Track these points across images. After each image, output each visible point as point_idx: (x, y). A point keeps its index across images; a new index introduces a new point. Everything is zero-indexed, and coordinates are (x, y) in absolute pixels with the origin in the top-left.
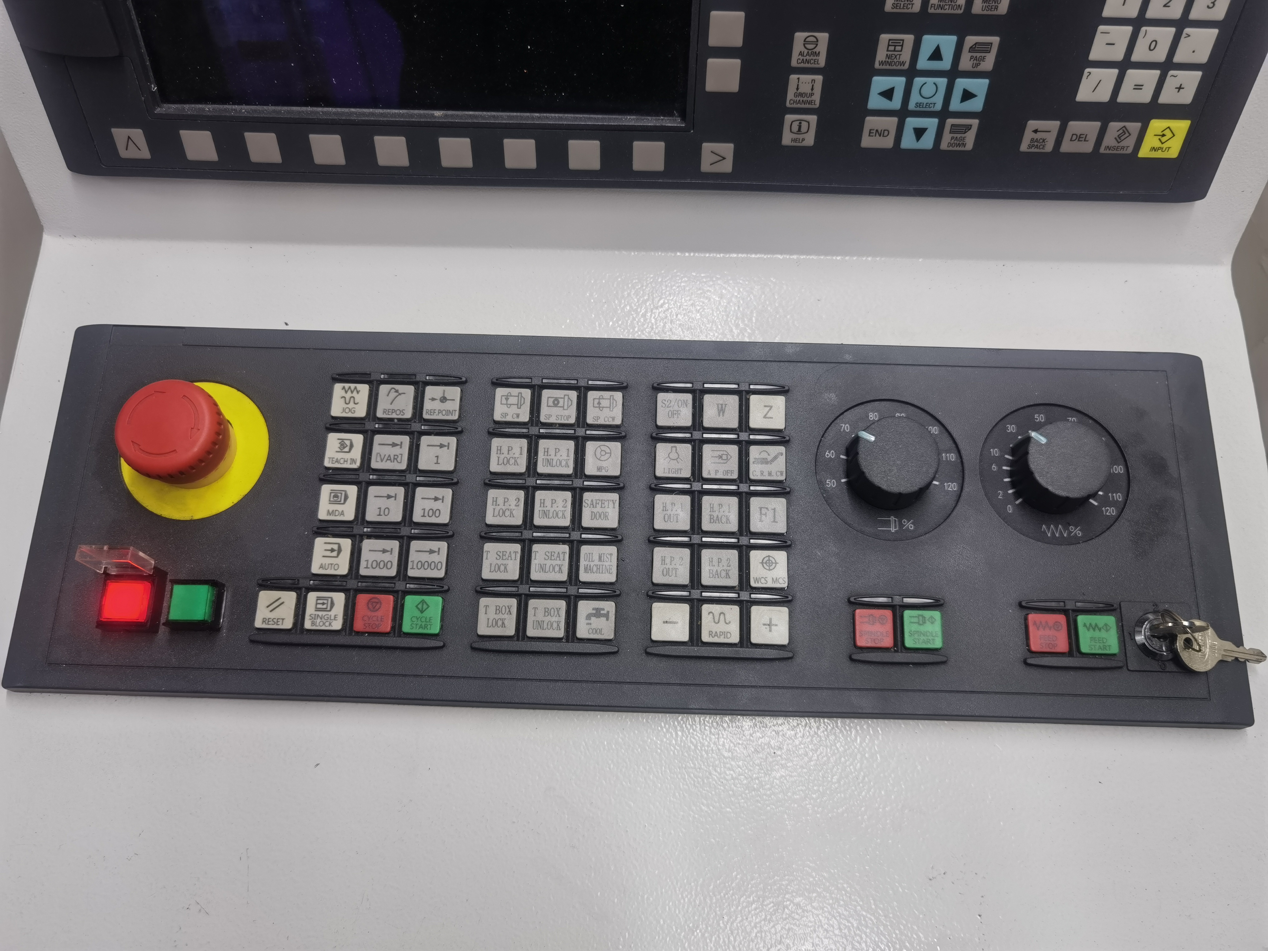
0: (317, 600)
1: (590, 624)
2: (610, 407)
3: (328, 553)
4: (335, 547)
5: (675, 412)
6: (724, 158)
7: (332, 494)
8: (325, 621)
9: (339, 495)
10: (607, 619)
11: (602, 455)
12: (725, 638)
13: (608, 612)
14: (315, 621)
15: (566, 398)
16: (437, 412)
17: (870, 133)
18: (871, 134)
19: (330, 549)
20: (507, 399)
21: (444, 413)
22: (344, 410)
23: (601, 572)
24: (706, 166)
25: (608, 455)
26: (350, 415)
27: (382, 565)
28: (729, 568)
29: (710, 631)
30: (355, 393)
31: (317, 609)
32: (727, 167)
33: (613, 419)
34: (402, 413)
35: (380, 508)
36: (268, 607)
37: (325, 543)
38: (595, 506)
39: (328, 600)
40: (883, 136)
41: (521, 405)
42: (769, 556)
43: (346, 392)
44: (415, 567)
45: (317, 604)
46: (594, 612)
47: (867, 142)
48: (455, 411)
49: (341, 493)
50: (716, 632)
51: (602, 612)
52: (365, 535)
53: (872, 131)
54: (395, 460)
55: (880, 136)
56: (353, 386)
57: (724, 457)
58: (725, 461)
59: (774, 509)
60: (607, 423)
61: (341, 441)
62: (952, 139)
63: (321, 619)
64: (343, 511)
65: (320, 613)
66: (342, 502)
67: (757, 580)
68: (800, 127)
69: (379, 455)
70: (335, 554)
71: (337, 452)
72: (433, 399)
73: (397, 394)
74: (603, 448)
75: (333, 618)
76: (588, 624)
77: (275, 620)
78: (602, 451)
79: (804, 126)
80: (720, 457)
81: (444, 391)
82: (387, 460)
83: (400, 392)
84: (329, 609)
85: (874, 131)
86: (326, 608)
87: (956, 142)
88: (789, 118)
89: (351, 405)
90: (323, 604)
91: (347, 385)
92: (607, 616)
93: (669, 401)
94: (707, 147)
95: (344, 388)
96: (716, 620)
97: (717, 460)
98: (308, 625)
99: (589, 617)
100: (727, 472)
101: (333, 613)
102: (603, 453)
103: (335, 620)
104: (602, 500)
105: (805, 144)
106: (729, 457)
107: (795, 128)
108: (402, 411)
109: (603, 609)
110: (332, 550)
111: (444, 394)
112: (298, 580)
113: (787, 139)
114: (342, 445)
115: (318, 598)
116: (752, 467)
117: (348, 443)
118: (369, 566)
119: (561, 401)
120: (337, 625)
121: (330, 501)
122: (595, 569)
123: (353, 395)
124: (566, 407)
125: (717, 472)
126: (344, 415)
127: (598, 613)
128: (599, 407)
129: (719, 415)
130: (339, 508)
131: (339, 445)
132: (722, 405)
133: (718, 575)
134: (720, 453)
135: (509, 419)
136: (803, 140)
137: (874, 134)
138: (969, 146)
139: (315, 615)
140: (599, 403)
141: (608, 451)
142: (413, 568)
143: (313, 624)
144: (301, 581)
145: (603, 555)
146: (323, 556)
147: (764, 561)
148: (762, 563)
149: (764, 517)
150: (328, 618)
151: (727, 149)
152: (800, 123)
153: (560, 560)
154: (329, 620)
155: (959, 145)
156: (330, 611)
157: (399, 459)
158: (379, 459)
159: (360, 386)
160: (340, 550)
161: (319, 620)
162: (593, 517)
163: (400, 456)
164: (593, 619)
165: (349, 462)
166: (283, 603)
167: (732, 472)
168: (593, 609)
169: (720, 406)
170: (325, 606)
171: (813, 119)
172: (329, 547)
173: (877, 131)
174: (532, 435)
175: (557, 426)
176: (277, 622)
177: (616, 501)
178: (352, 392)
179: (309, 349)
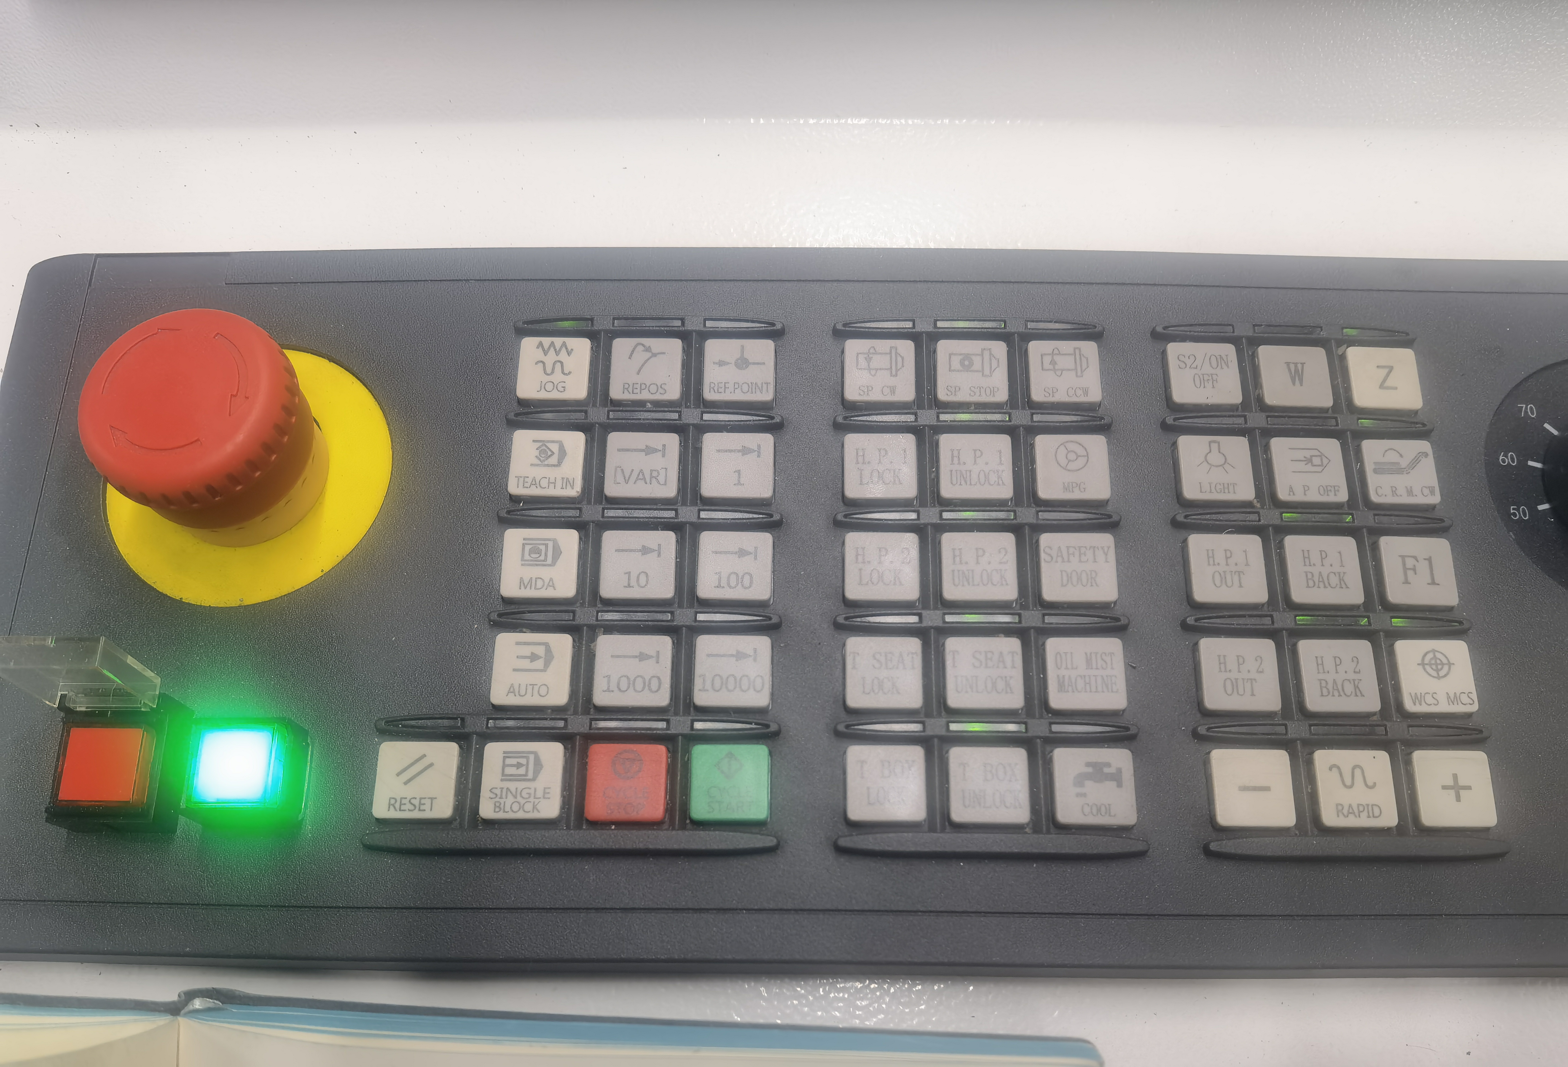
0: (505, 758)
1: (1084, 795)
2: (1076, 369)
3: (526, 664)
4: (540, 651)
5: (1206, 377)
7: (528, 548)
8: (522, 801)
9: (543, 548)
10: (1120, 785)
11: (1069, 461)
12: (1369, 817)
13: (1119, 771)
14: (502, 801)
15: (986, 355)
16: (731, 386)
19: (529, 654)
20: (869, 359)
21: (745, 388)
22: (543, 387)
23: (1094, 689)
25: (1081, 462)
26: (555, 395)
27: (639, 684)
28: (1356, 677)
29: (1337, 805)
30: (563, 355)
31: (505, 777)
33: (1086, 392)
34: (660, 390)
35: (629, 573)
36: (398, 775)
37: (518, 643)
38: (1066, 559)
39: (527, 758)
41: (897, 370)
42: (1434, 651)
43: (546, 353)
44: (708, 685)
45: (504, 766)
46: (1090, 770)
48: (767, 384)
49: (546, 545)
50: (1350, 806)
51: (1106, 770)
52: (601, 626)
54: (654, 480)
56: (558, 341)
57: (1316, 461)
58: (1319, 469)
59: (1429, 560)
60: (1074, 399)
61: (539, 444)
63: (515, 797)
64: (551, 580)
65: (512, 786)
66: (549, 561)
67: (1416, 699)
69: (619, 470)
70: (539, 664)
71: (532, 465)
72: (721, 363)
73: (649, 354)
74: (1071, 446)
75: (540, 794)
76: (1078, 795)
77: (416, 802)
78: (1069, 452)
80: (1309, 461)
81: (743, 347)
82: (637, 479)
83: (654, 350)
84: (530, 775)
86: (526, 775)
89: (558, 377)
90: (519, 766)
91: (546, 341)
92: (1117, 777)
93: (1192, 358)
95: (541, 345)
96: (1348, 782)
97: (1301, 466)
98: (487, 811)
99: (1080, 780)
100: (1326, 490)
101: (539, 785)
102: (1072, 456)
103: (544, 798)
104: (1080, 547)
106: (1325, 461)
108: (661, 387)
109: (1108, 765)
110: (533, 657)
111: (742, 352)
112: (463, 720)
114: (544, 452)
115: (507, 755)
116: (1373, 480)
117: (555, 448)
118: (613, 686)
119: (977, 361)
120: (551, 808)
121: (523, 559)
122: (1080, 684)
123: (558, 358)
124: (987, 371)
125: (1306, 489)
126: (543, 395)
127: (1098, 773)
128: (1055, 370)
129: (1294, 384)
130: (545, 573)
131: (537, 453)
132: (1296, 364)
133: (1338, 690)
134: (1308, 454)
135: (876, 396)
139: (502, 789)
140: (1053, 362)
141: (1080, 451)
142: (704, 690)
143: (498, 807)
144: (469, 720)
145: (1093, 656)
146: (514, 670)
147: (1427, 661)
148: (1422, 664)
149: (1410, 573)
150: (529, 794)
153: (1005, 667)
154: (532, 799)
156: (534, 779)
157: (661, 479)
158: (620, 478)
159: (572, 342)
160: (549, 657)
161: (510, 799)
162: (1065, 582)
163: (663, 472)
164: (1089, 784)
165: (559, 484)
166: (431, 765)
167: (1336, 491)
168: (1088, 764)
169: (1292, 367)
170: (522, 771)
172: (527, 651)
174: (924, 426)
175: (973, 408)
176: (420, 804)
177: (1109, 548)
178: (557, 353)
179: (467, 280)
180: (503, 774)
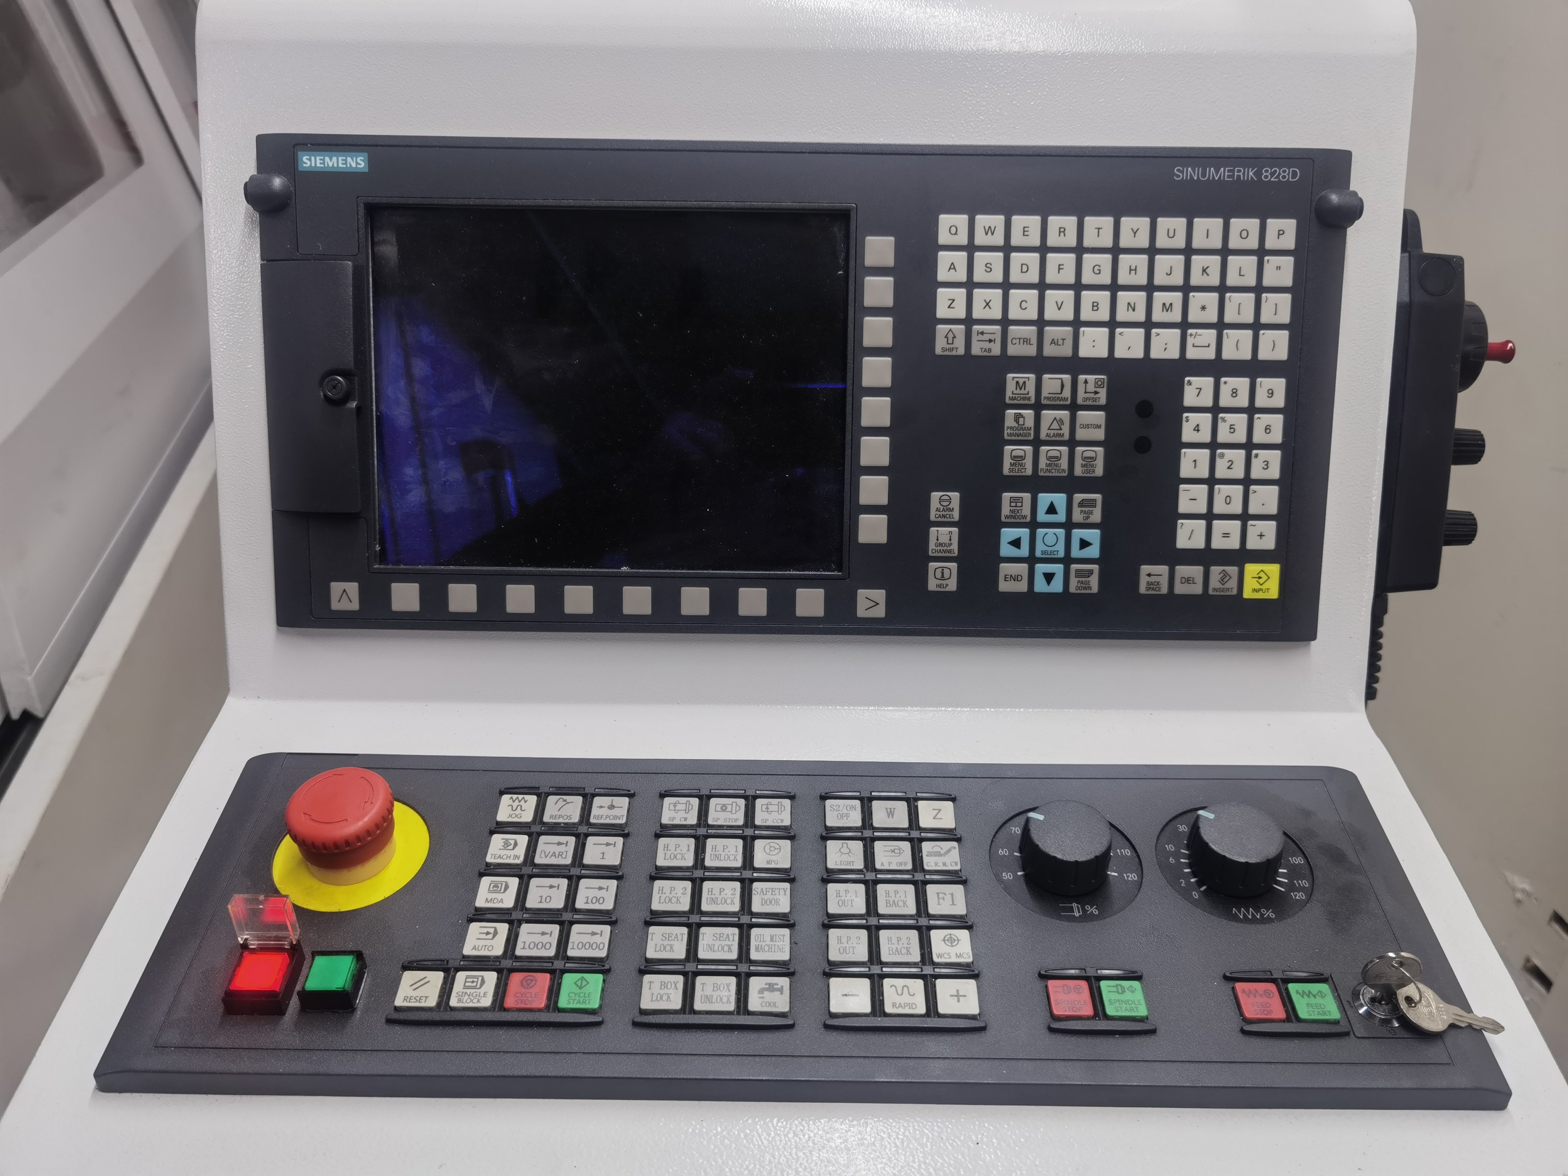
0: (466, 978)
1: (763, 998)
2: (778, 811)
3: (484, 936)
4: (492, 931)
5: (844, 815)
6: (878, 604)
7: (492, 885)
8: (472, 998)
9: (500, 885)
10: (782, 993)
11: (771, 851)
12: (910, 1008)
13: (782, 987)
14: (462, 998)
15: (734, 804)
16: (604, 817)
17: (1005, 578)
18: (1007, 579)
19: (486, 932)
20: (675, 806)
21: (611, 817)
22: (510, 816)
23: (773, 950)
24: (861, 612)
25: (777, 851)
26: (516, 820)
27: (540, 946)
28: (908, 946)
29: (893, 1003)
30: (522, 803)
31: (465, 987)
32: (880, 612)
33: (782, 821)
34: (569, 818)
35: (542, 897)
36: (411, 986)
37: (480, 927)
38: (765, 893)
39: (478, 979)
40: (1018, 581)
41: (689, 811)
42: (950, 934)
43: (514, 802)
44: (575, 947)
45: (466, 982)
46: (767, 986)
47: (1004, 586)
48: (623, 816)
49: (502, 884)
50: (900, 1004)
51: (775, 987)
52: (524, 920)
53: (1007, 576)
54: (560, 857)
55: (1015, 580)
56: (520, 797)
57: (897, 851)
58: (898, 855)
59: (952, 894)
60: (776, 824)
61: (504, 841)
62: (1078, 583)
63: (469, 996)
64: (502, 899)
65: (468, 991)
66: (502, 891)
67: (939, 956)
68: (943, 573)
69: (543, 852)
70: (490, 936)
72: (601, 807)
73: (565, 803)
74: (772, 845)
75: (482, 995)
76: (760, 998)
77: (418, 999)
78: (771, 847)
79: (946, 572)
80: (893, 851)
81: (612, 800)
82: (552, 856)
83: (568, 801)
84: (478, 986)
85: (1009, 577)
86: (476, 986)
87: (1082, 585)
88: (933, 565)
89: (518, 811)
90: (473, 982)
91: (515, 796)
92: (781, 990)
93: (838, 806)
94: (862, 593)
95: (512, 798)
96: (900, 993)
97: (890, 854)
98: (453, 1002)
99: (761, 991)
100: (901, 864)
101: (482, 991)
102: (772, 849)
103: (484, 996)
104: (772, 889)
105: (948, 589)
106: (901, 851)
107: (939, 575)
108: (570, 817)
109: (777, 984)
110: (488, 933)
111: (612, 802)
112: (448, 961)
113: (932, 585)
114: (506, 843)
115: (467, 977)
116: (926, 859)
117: (512, 842)
118: (527, 946)
119: (729, 808)
120: (487, 1002)
121: (489, 890)
122: (767, 948)
123: (520, 804)
124: (734, 812)
125: (890, 863)
126: (510, 820)
127: (771, 988)
128: (768, 811)
129: (889, 817)
130: (499, 896)
131: (503, 844)
132: (891, 809)
133: (898, 952)
134: (893, 848)
135: (677, 822)
136: (947, 585)
137: (1009, 579)
138: (1095, 589)
139: (463, 992)
140: (767, 808)
141: (777, 847)
142: (573, 948)
143: (459, 1001)
144: (450, 961)
145: (774, 936)
146: (477, 939)
147: (946, 939)
148: (944, 940)
149: (941, 901)
150: (477, 995)
151: (879, 595)
152: (943, 570)
153: (729, 940)
154: (477, 997)
155: (1085, 588)
156: (480, 988)
157: (564, 856)
158: (543, 855)
159: (527, 797)
160: (496, 933)
161: (467, 997)
162: (763, 903)
163: (565, 853)
164: (766, 993)
165: (512, 857)
166: (428, 982)
167: (905, 864)
168: (766, 984)
169: (889, 810)
170: (474, 984)
171: (954, 566)
172: (485, 930)
173: (1011, 576)
174: (700, 835)
175: (725, 828)
176: (420, 999)
177: (787, 889)
178: (520, 802)
179: (478, 770)
180: (464, 986)
